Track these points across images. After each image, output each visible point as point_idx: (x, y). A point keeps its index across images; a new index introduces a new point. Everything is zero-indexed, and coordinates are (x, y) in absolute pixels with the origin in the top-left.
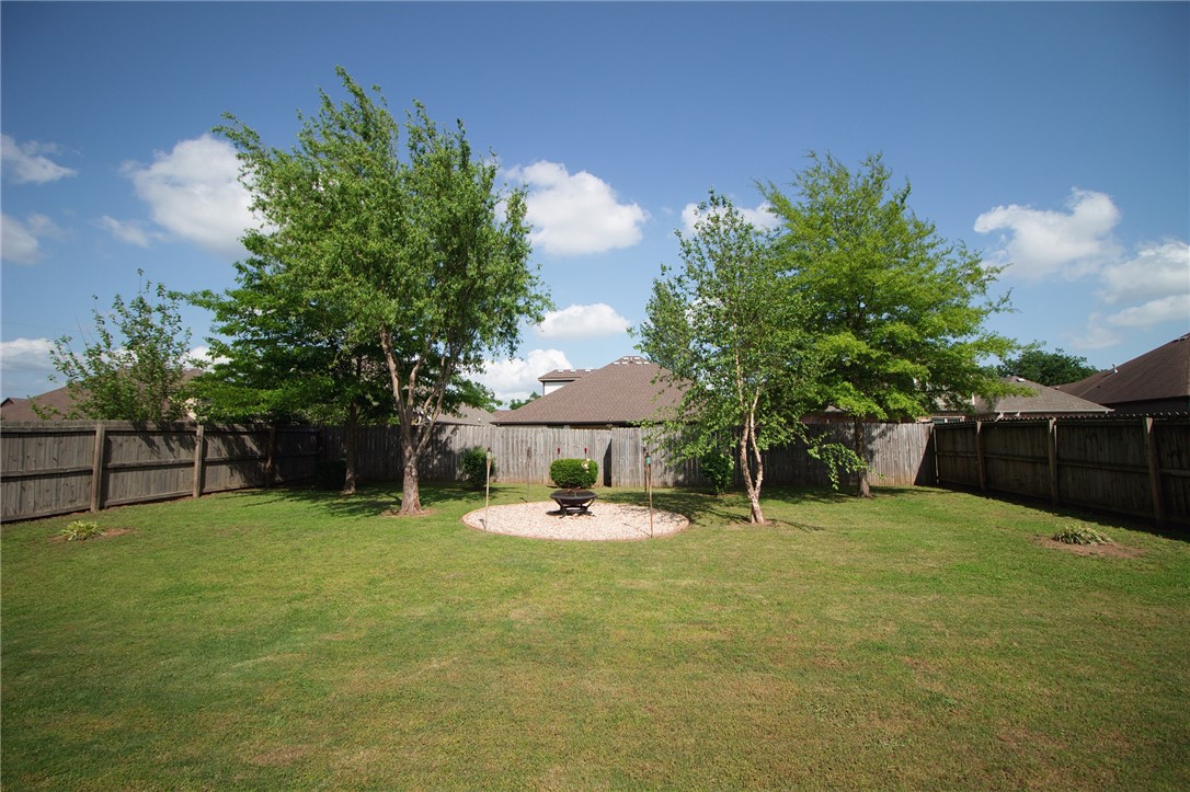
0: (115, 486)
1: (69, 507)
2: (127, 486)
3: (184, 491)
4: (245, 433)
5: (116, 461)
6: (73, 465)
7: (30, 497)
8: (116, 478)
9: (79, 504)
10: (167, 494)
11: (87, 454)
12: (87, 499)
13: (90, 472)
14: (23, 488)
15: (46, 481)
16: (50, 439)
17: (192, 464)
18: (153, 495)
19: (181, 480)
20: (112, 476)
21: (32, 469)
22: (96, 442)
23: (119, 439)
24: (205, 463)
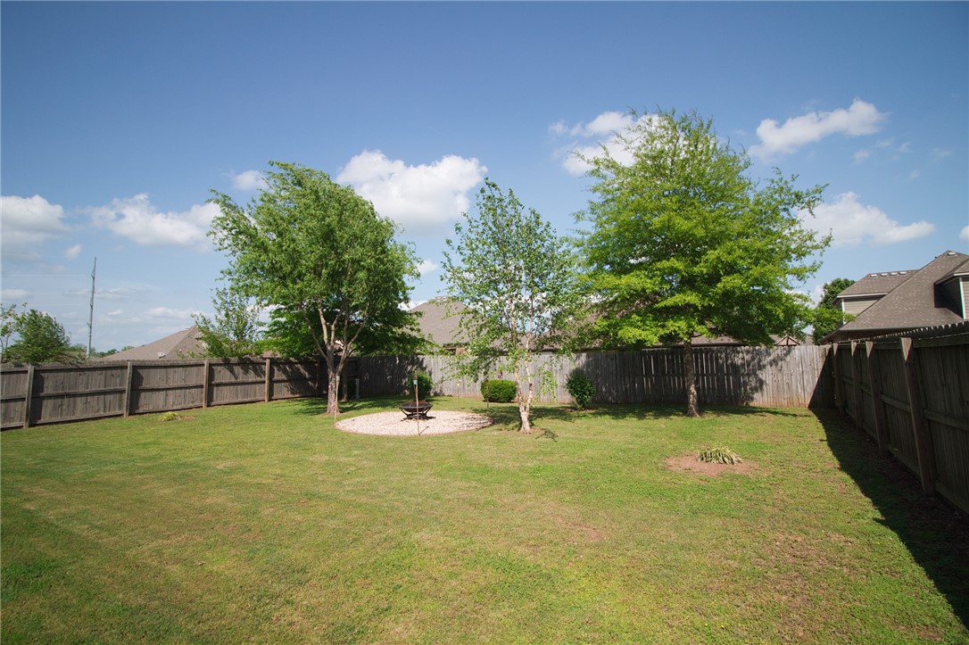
0: (217, 394)
1: (191, 405)
2: (222, 394)
3: (260, 398)
4: (296, 363)
5: (217, 380)
6: (193, 383)
7: (171, 400)
8: (217, 390)
9: (197, 404)
10: (248, 399)
11: (201, 376)
12: (201, 401)
13: (202, 386)
14: (167, 395)
15: (178, 391)
16: (180, 369)
17: (264, 382)
18: (240, 400)
19: (258, 391)
20: (215, 388)
21: (172, 385)
22: (205, 370)
23: (219, 368)
24: (272, 382)
